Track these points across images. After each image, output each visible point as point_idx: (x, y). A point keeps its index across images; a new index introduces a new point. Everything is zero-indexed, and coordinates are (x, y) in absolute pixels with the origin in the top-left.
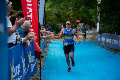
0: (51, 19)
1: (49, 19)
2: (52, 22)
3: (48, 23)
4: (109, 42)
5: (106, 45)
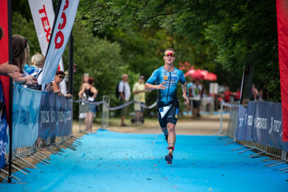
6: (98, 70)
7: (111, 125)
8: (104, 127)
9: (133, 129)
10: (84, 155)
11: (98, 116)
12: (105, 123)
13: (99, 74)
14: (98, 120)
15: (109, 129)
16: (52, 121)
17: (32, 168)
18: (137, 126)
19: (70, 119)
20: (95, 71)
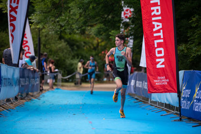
0: (55, 48)
1: (53, 49)
2: (59, 55)
3: (45, 53)
4: (139, 86)
5: (135, 91)
6: (57, 57)
7: (62, 86)
8: (59, 87)
9: (75, 88)
10: (44, 102)
11: (56, 81)
12: (59, 85)
13: (57, 58)
14: (56, 83)
15: (62, 88)
16: (26, 84)
17: (13, 109)
18: (77, 86)
19: (38, 83)
20: (55, 57)
